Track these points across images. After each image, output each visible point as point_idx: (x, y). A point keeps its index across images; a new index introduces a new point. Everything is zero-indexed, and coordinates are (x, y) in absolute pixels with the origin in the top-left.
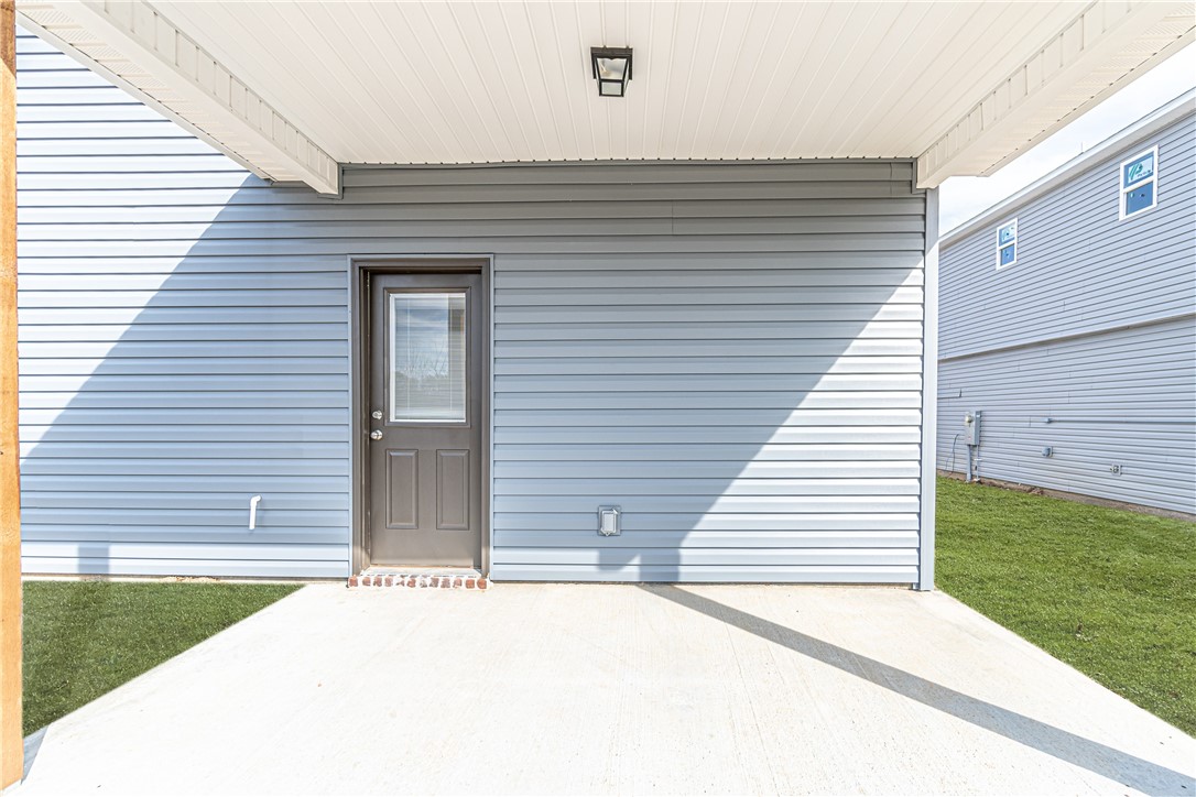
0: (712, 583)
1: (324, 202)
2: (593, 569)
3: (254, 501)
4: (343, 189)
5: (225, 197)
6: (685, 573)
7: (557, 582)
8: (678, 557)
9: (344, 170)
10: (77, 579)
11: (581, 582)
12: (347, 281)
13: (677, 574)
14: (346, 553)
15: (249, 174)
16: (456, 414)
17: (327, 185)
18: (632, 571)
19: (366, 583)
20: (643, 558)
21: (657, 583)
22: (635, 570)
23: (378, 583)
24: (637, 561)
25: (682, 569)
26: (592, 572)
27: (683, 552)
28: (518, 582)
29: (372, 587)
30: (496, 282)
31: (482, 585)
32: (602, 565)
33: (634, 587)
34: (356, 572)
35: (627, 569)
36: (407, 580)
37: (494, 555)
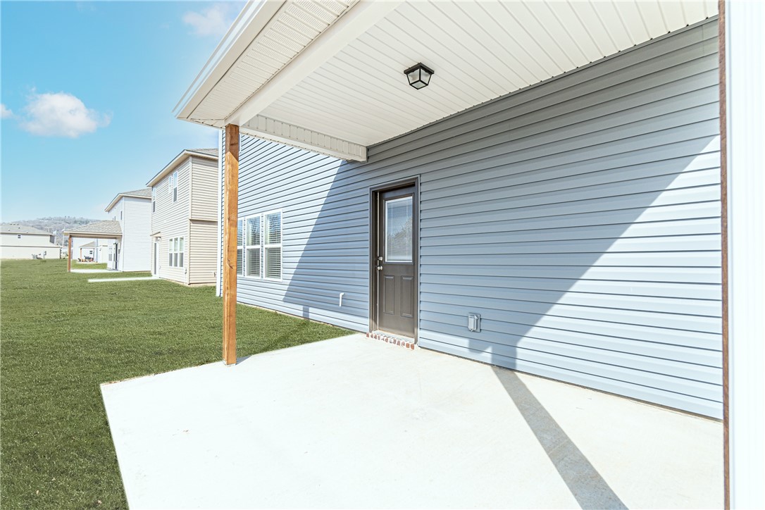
0: (541, 377)
1: (362, 165)
2: (466, 350)
3: (342, 294)
4: (368, 158)
5: (335, 171)
6: (520, 365)
7: (449, 354)
8: (515, 353)
9: (368, 149)
10: (302, 319)
11: (461, 357)
12: (368, 199)
13: (515, 364)
14: (367, 321)
15: (341, 161)
16: (408, 258)
17: (362, 158)
18: (487, 356)
19: (372, 336)
20: (493, 349)
21: (504, 368)
22: (489, 356)
23: (375, 337)
24: (489, 350)
25: (518, 362)
26: (466, 352)
27: (518, 350)
28: (431, 350)
29: (374, 339)
30: (423, 188)
31: (413, 347)
32: (471, 349)
33: (489, 367)
34: (371, 331)
35: (484, 354)
36: (385, 338)
37: (420, 333)
